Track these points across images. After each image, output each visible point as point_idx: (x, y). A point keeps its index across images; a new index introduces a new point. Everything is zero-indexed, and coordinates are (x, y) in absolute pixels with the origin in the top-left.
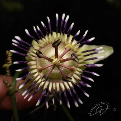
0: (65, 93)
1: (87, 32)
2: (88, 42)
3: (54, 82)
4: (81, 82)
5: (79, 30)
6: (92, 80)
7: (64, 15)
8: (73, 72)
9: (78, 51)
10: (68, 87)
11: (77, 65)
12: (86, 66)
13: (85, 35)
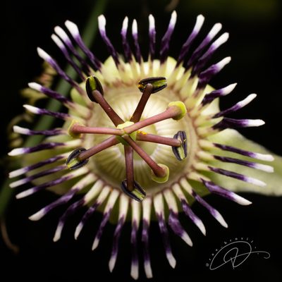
0: (119, 227)
1: (252, 97)
2: (241, 124)
3: (110, 185)
4: (173, 220)
5: (233, 83)
6: (203, 230)
7: (217, 27)
8: (157, 178)
9: (209, 138)
10: (136, 216)
11: (188, 173)
12: (207, 184)
13: (242, 103)
